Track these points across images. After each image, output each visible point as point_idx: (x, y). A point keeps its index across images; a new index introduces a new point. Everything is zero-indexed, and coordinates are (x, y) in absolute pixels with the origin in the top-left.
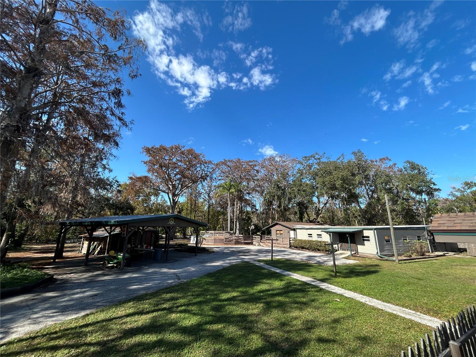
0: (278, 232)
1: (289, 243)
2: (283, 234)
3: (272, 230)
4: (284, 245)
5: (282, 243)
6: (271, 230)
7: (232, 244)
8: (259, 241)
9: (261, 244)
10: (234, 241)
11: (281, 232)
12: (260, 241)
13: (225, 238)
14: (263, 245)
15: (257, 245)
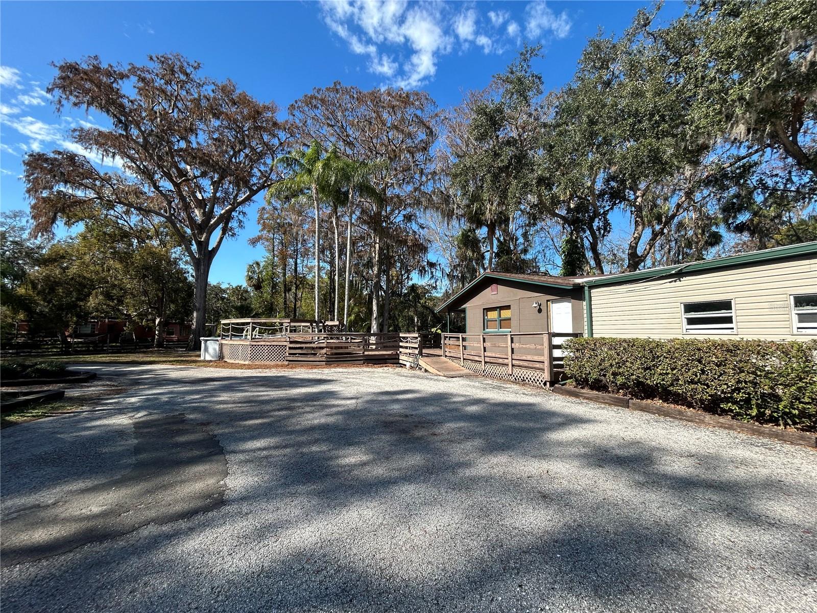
0: (492, 315)
1: (546, 358)
2: (513, 323)
3: (468, 312)
4: (517, 371)
5: (509, 361)
6: (464, 311)
7: (313, 365)
8: (417, 352)
9: (422, 362)
10: (324, 351)
11: (505, 314)
12: (421, 353)
13: (291, 342)
14: (428, 368)
15: (408, 364)
